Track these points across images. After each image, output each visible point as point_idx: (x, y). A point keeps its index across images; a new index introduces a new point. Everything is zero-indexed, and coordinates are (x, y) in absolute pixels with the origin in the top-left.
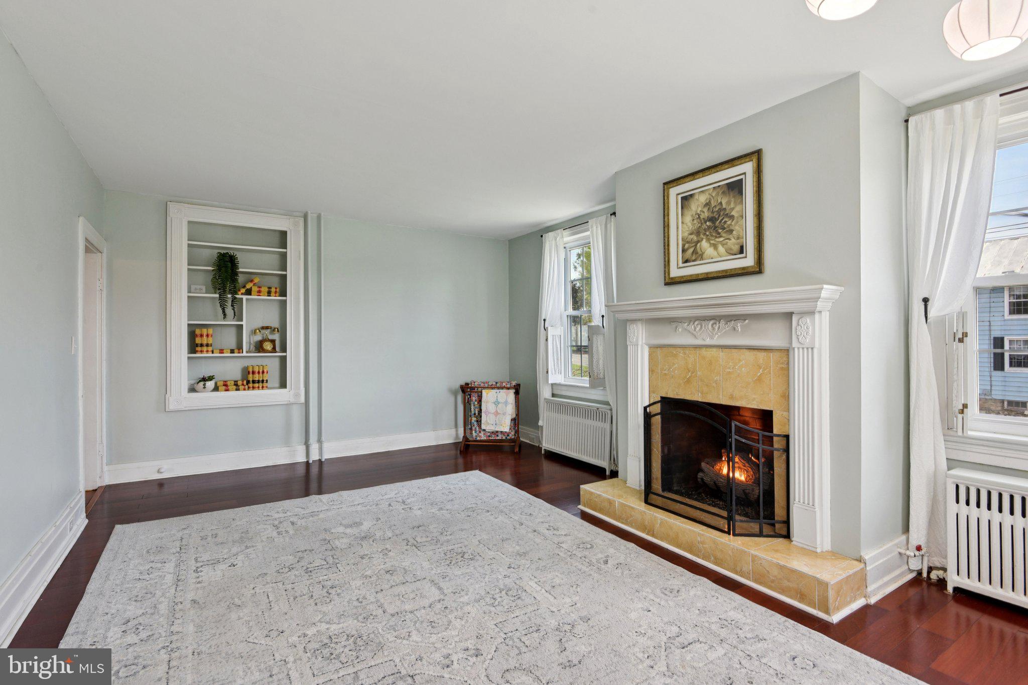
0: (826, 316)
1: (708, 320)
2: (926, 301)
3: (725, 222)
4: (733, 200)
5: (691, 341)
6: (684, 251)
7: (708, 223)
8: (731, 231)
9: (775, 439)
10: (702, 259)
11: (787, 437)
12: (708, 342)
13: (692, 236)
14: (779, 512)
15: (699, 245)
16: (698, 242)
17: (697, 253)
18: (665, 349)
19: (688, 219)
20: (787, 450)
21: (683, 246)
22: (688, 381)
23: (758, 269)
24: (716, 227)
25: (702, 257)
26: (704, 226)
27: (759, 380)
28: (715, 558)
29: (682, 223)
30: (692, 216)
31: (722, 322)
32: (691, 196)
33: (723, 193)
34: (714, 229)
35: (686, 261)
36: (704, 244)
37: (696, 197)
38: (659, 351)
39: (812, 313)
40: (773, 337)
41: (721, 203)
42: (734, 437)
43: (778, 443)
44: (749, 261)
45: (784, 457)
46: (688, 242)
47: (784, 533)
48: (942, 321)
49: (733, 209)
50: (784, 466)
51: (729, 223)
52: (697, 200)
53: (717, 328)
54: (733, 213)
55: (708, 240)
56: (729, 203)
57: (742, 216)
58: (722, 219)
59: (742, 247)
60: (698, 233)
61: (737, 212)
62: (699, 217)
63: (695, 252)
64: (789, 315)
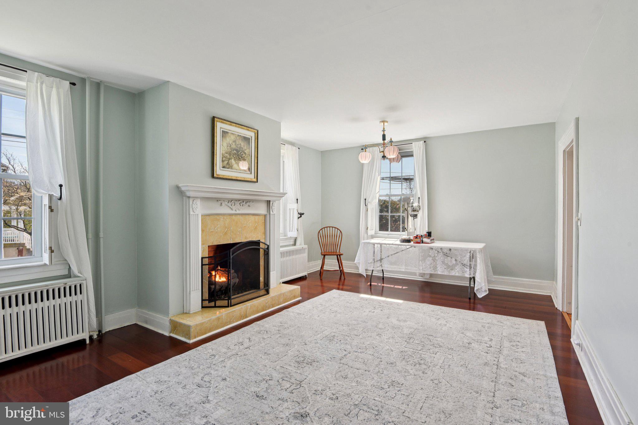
1: (238, 201)
3: (242, 154)
4: (246, 145)
5: (230, 211)
6: (223, 161)
7: (235, 151)
8: (245, 160)
10: (232, 169)
12: (238, 212)
13: (227, 155)
14: (262, 280)
15: (230, 161)
16: (230, 159)
17: (229, 165)
18: (212, 216)
19: (225, 144)
21: (222, 158)
22: (226, 234)
23: (256, 180)
25: (232, 168)
26: (233, 152)
29: (222, 145)
30: (227, 143)
32: (227, 132)
33: (242, 140)
34: (238, 155)
35: (224, 167)
36: (233, 161)
37: (229, 134)
38: (208, 217)
39: (275, 201)
40: (262, 210)
41: (241, 144)
44: (252, 176)
46: (225, 157)
49: (246, 150)
51: (244, 155)
52: (230, 137)
53: (242, 205)
54: (245, 152)
55: (235, 160)
58: (241, 152)
59: (249, 169)
60: (230, 154)
61: (247, 152)
62: (230, 146)
63: (228, 163)
64: (267, 201)
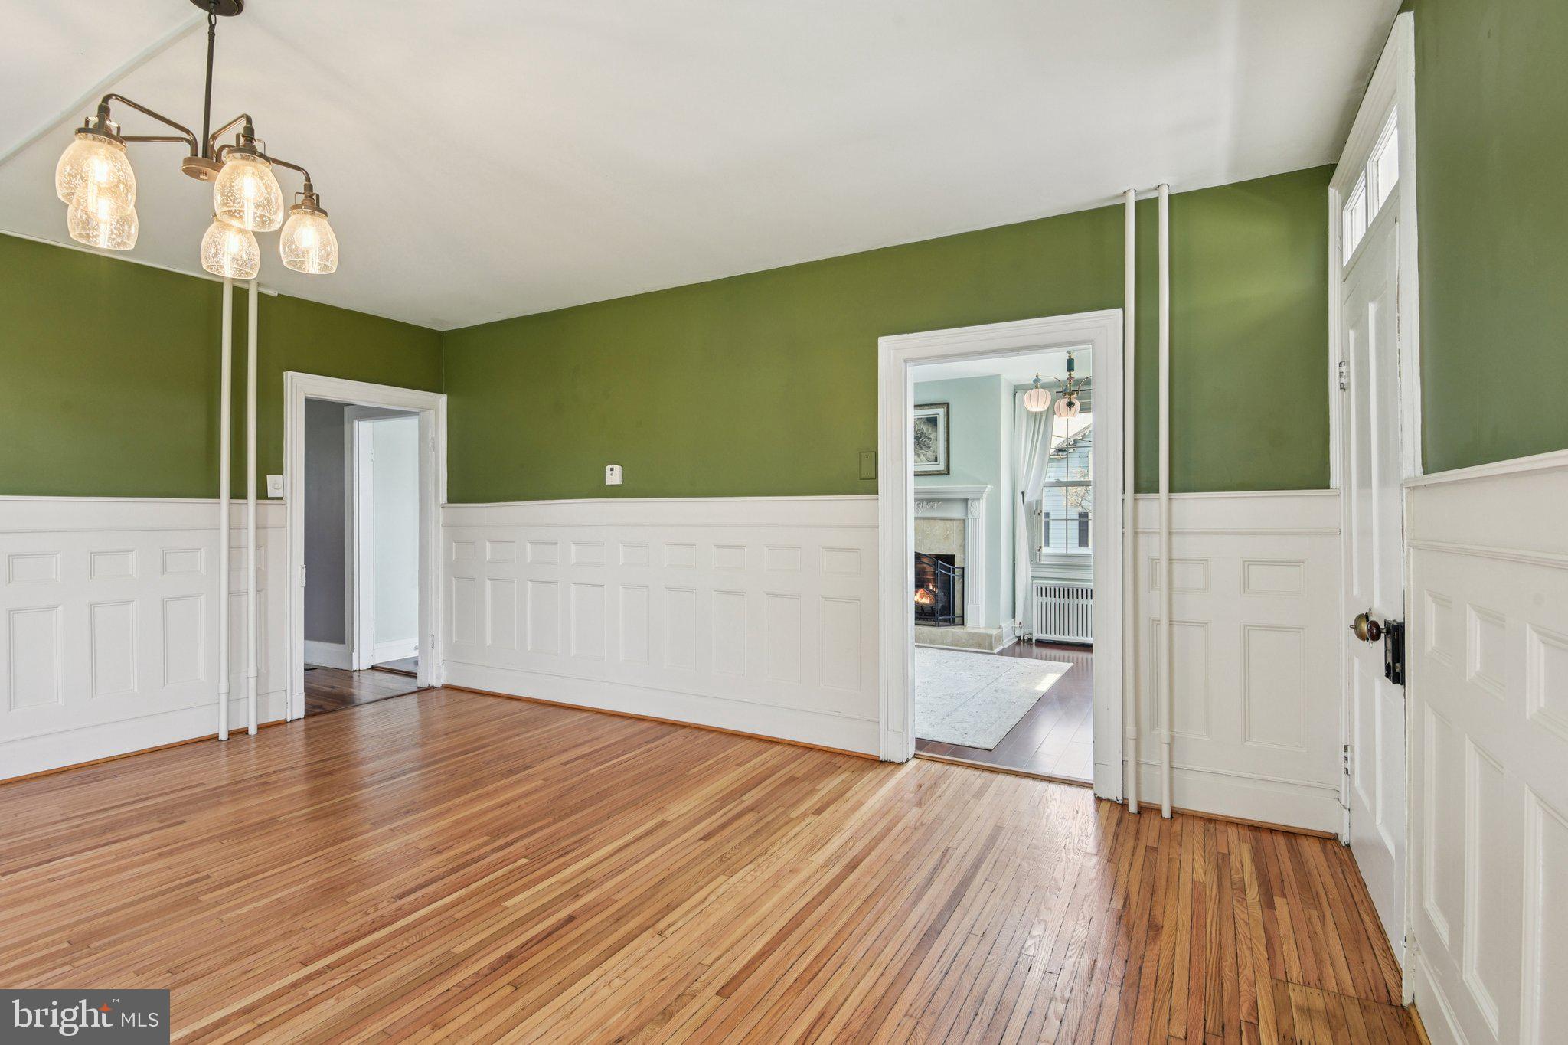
0: (985, 500)
2: (1023, 493)
3: (925, 441)
4: (931, 428)
8: (929, 447)
9: (956, 570)
11: (963, 568)
14: (958, 612)
20: (963, 576)
23: (947, 472)
24: (919, 443)
27: (947, 537)
28: (930, 640)
31: (925, 503)
33: (924, 423)
39: (978, 499)
40: (956, 512)
41: (922, 429)
42: (940, 570)
43: (958, 572)
44: (941, 467)
45: (961, 580)
47: (960, 622)
48: (1029, 503)
49: (931, 434)
50: (961, 585)
51: (928, 442)
54: (931, 436)
56: (928, 430)
57: (937, 439)
58: (924, 439)
59: (936, 458)
61: (934, 436)
64: (966, 500)
